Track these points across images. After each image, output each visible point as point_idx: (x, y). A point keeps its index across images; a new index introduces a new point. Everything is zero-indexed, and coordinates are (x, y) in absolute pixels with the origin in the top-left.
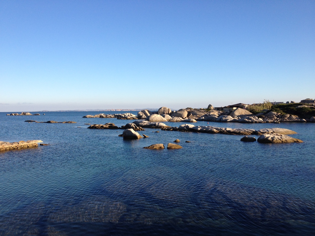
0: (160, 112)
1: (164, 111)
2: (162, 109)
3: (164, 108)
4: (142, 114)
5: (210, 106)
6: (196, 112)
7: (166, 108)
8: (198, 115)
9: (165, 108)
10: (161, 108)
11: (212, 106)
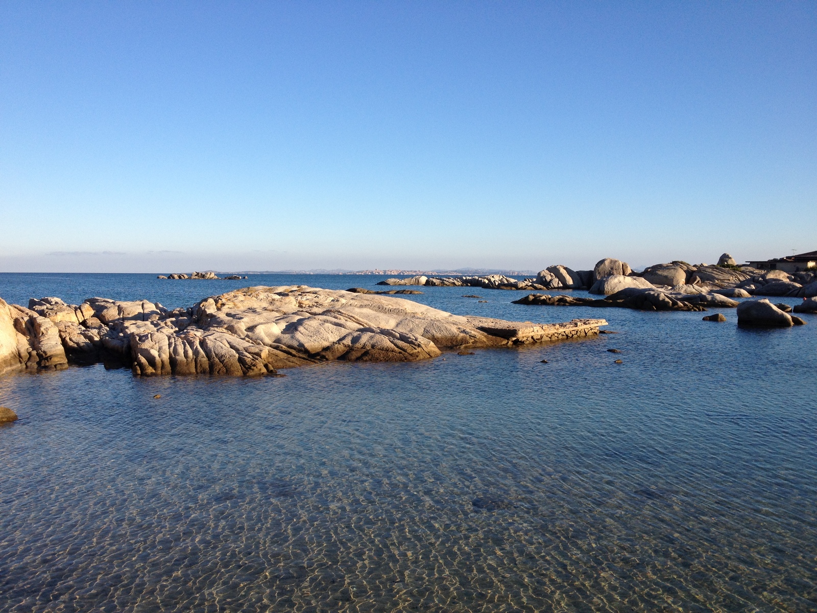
0: (599, 273)
1: (612, 269)
2: (607, 263)
3: (611, 261)
4: (552, 276)
5: (724, 258)
6: (712, 273)
7: (616, 261)
8: (718, 280)
9: (613, 262)
10: (602, 262)
11: (730, 258)
